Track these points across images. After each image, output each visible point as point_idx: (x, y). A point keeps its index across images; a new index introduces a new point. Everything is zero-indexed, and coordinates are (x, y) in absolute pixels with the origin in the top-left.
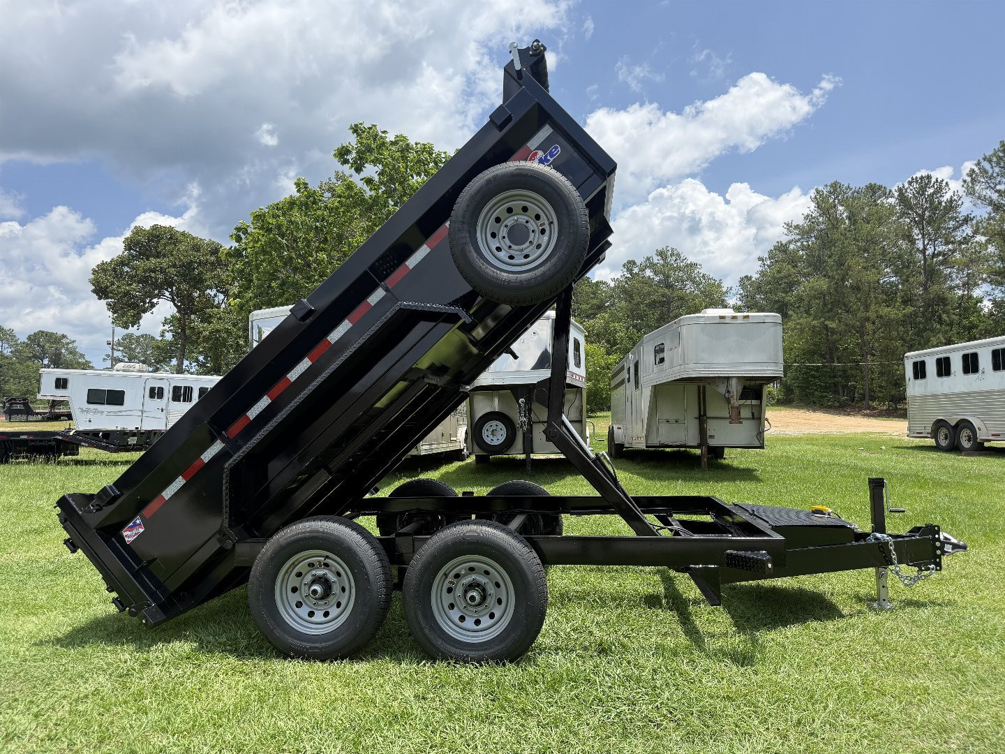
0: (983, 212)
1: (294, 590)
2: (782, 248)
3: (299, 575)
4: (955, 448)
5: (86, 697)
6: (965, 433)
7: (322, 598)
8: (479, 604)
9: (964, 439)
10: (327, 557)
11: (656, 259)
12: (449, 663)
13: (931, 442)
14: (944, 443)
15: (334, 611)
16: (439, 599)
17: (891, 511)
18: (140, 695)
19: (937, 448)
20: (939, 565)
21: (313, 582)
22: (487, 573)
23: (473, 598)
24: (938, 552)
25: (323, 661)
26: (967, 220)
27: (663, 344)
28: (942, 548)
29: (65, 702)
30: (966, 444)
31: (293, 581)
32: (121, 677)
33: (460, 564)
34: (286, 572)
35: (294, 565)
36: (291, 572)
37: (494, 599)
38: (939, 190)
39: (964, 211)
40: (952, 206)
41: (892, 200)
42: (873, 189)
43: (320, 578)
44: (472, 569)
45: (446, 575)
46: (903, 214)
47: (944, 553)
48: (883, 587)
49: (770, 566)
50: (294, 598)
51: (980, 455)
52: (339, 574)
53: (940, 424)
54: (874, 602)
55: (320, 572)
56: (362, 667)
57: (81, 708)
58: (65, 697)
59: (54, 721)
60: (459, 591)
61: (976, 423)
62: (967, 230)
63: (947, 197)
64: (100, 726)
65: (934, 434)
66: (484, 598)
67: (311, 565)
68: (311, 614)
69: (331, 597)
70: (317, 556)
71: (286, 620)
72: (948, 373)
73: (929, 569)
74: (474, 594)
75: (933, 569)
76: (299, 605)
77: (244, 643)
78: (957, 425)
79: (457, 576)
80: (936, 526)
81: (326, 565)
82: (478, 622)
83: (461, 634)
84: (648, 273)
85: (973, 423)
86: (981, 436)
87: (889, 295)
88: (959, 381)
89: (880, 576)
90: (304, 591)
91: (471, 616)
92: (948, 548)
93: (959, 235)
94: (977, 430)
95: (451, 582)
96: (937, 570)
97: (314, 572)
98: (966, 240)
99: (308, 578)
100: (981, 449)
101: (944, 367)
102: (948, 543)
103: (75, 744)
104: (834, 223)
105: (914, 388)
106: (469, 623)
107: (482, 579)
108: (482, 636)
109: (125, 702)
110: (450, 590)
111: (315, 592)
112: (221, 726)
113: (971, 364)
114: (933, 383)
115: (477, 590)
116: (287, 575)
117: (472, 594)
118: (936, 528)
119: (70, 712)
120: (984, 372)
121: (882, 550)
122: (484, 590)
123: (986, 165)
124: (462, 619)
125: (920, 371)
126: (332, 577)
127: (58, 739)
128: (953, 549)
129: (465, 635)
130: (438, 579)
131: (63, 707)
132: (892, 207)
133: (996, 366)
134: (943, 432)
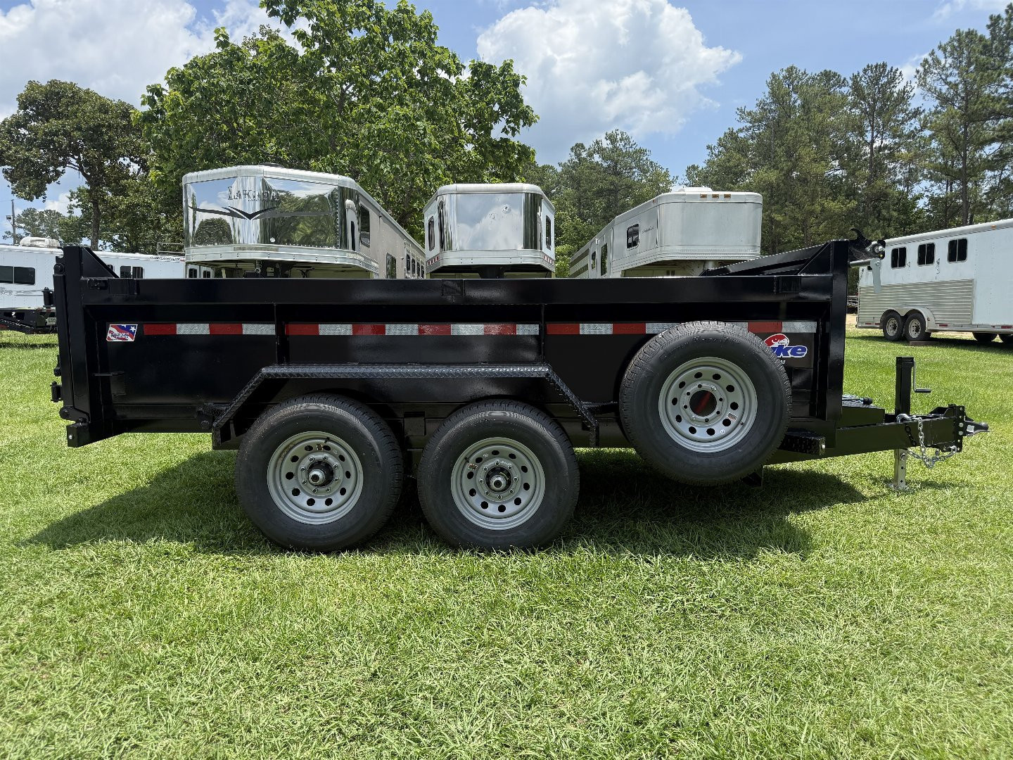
0: (930, 104)
1: (290, 476)
2: (732, 136)
3: (295, 459)
4: (902, 338)
5: (51, 600)
6: (913, 324)
7: (323, 485)
8: (504, 490)
9: (912, 329)
10: (328, 439)
11: (606, 144)
12: (472, 552)
13: (879, 332)
14: (891, 333)
15: (338, 499)
16: (459, 485)
17: (916, 392)
18: (117, 599)
19: (885, 338)
20: (960, 445)
21: (312, 467)
22: (512, 456)
23: (498, 484)
24: (961, 433)
25: (328, 553)
26: (917, 113)
27: (637, 225)
28: (964, 429)
29: (25, 607)
30: (913, 334)
31: (288, 466)
32: (89, 576)
33: (482, 448)
34: (280, 456)
35: (288, 449)
36: (285, 456)
37: (519, 482)
38: (892, 80)
39: (913, 104)
40: (903, 97)
41: (845, 90)
42: (827, 75)
43: (320, 462)
44: (495, 453)
45: (467, 460)
46: (855, 105)
47: (966, 433)
48: (902, 468)
49: (824, 446)
50: (289, 485)
51: (926, 345)
52: (342, 458)
53: (890, 314)
54: (893, 483)
55: (320, 456)
56: (374, 559)
57: (47, 614)
58: (24, 602)
59: (16, 631)
60: (481, 476)
61: (926, 313)
62: (915, 124)
63: (900, 87)
64: (76, 635)
65: (883, 325)
66: (509, 483)
67: (309, 448)
68: (311, 502)
69: (334, 483)
70: (316, 438)
71: (283, 510)
72: (902, 264)
73: (950, 450)
74: (500, 479)
75: (954, 450)
76: (296, 492)
77: (230, 535)
78: (907, 316)
79: (479, 460)
80: (960, 407)
81: (327, 448)
82: (502, 509)
83: (483, 521)
84: (597, 158)
85: (923, 313)
86: (929, 326)
87: (835, 189)
88: (913, 272)
89: (899, 457)
90: (301, 477)
91: (494, 503)
92: (970, 429)
93: (907, 129)
94: (926, 320)
95: (471, 467)
96: (958, 451)
97: (312, 456)
98: (912, 135)
99: (305, 463)
100: (927, 339)
101: (899, 259)
102: (972, 424)
103: (47, 657)
104: (787, 110)
105: (866, 279)
106: (492, 509)
107: (507, 464)
108: (507, 523)
109: (102, 606)
110: (470, 475)
111: (315, 478)
112: (226, 631)
113: (926, 255)
114: (887, 274)
115: (503, 475)
116: (281, 459)
117: (496, 479)
118: (961, 409)
119: (34, 620)
120: (938, 263)
121: (908, 430)
122: (509, 475)
123: (940, 54)
124: (485, 505)
126: (334, 462)
127: (25, 652)
128: (975, 430)
129: (487, 522)
130: (460, 462)
131: (23, 613)
132: (844, 97)
133: (952, 258)
134: (892, 322)
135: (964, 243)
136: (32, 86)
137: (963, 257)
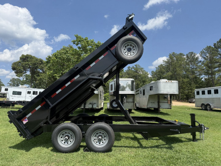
0: (203, 60)
2: (161, 65)
4: (206, 110)
9: (208, 108)
11: (135, 67)
13: (201, 108)
14: (204, 108)
26: (200, 62)
38: (195, 55)
39: (199, 60)
40: (197, 58)
41: (185, 57)
42: (181, 54)
46: (187, 60)
53: (203, 104)
61: (211, 105)
62: (200, 64)
65: (201, 106)
78: (207, 105)
84: (133, 69)
86: (212, 107)
88: (207, 96)
93: (199, 65)
100: (211, 110)
101: (203, 93)
104: (173, 61)
105: (197, 97)
113: (209, 92)
114: (201, 95)
120: (212, 94)
123: (204, 50)
125: (198, 93)
133: (215, 93)
134: (203, 106)
135: (217, 90)
136: (23, 55)
137: (217, 93)
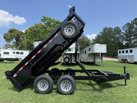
0: (124, 32)
2: (98, 35)
6: (126, 61)
11: (82, 36)
19: (122, 62)
27: (90, 48)
30: (126, 62)
38: (119, 29)
39: (122, 32)
42: (111, 28)
46: (114, 32)
53: (123, 59)
61: (128, 59)
62: (122, 34)
72: (124, 53)
78: (125, 59)
86: (128, 61)
87: (113, 42)
88: (125, 54)
100: (128, 63)
104: (105, 32)
105: (119, 55)
113: (127, 52)
114: (122, 54)
123: (125, 26)
125: (120, 52)
132: (113, 31)
133: (130, 52)
135: (132, 50)
136: (10, 29)
137: (132, 52)
